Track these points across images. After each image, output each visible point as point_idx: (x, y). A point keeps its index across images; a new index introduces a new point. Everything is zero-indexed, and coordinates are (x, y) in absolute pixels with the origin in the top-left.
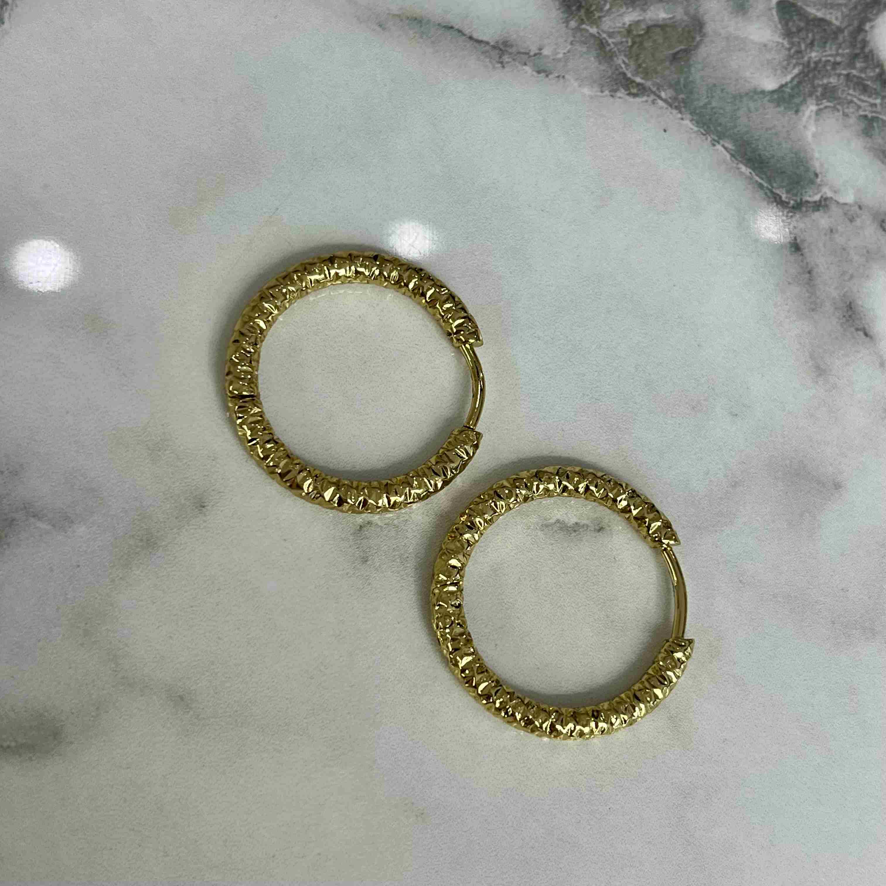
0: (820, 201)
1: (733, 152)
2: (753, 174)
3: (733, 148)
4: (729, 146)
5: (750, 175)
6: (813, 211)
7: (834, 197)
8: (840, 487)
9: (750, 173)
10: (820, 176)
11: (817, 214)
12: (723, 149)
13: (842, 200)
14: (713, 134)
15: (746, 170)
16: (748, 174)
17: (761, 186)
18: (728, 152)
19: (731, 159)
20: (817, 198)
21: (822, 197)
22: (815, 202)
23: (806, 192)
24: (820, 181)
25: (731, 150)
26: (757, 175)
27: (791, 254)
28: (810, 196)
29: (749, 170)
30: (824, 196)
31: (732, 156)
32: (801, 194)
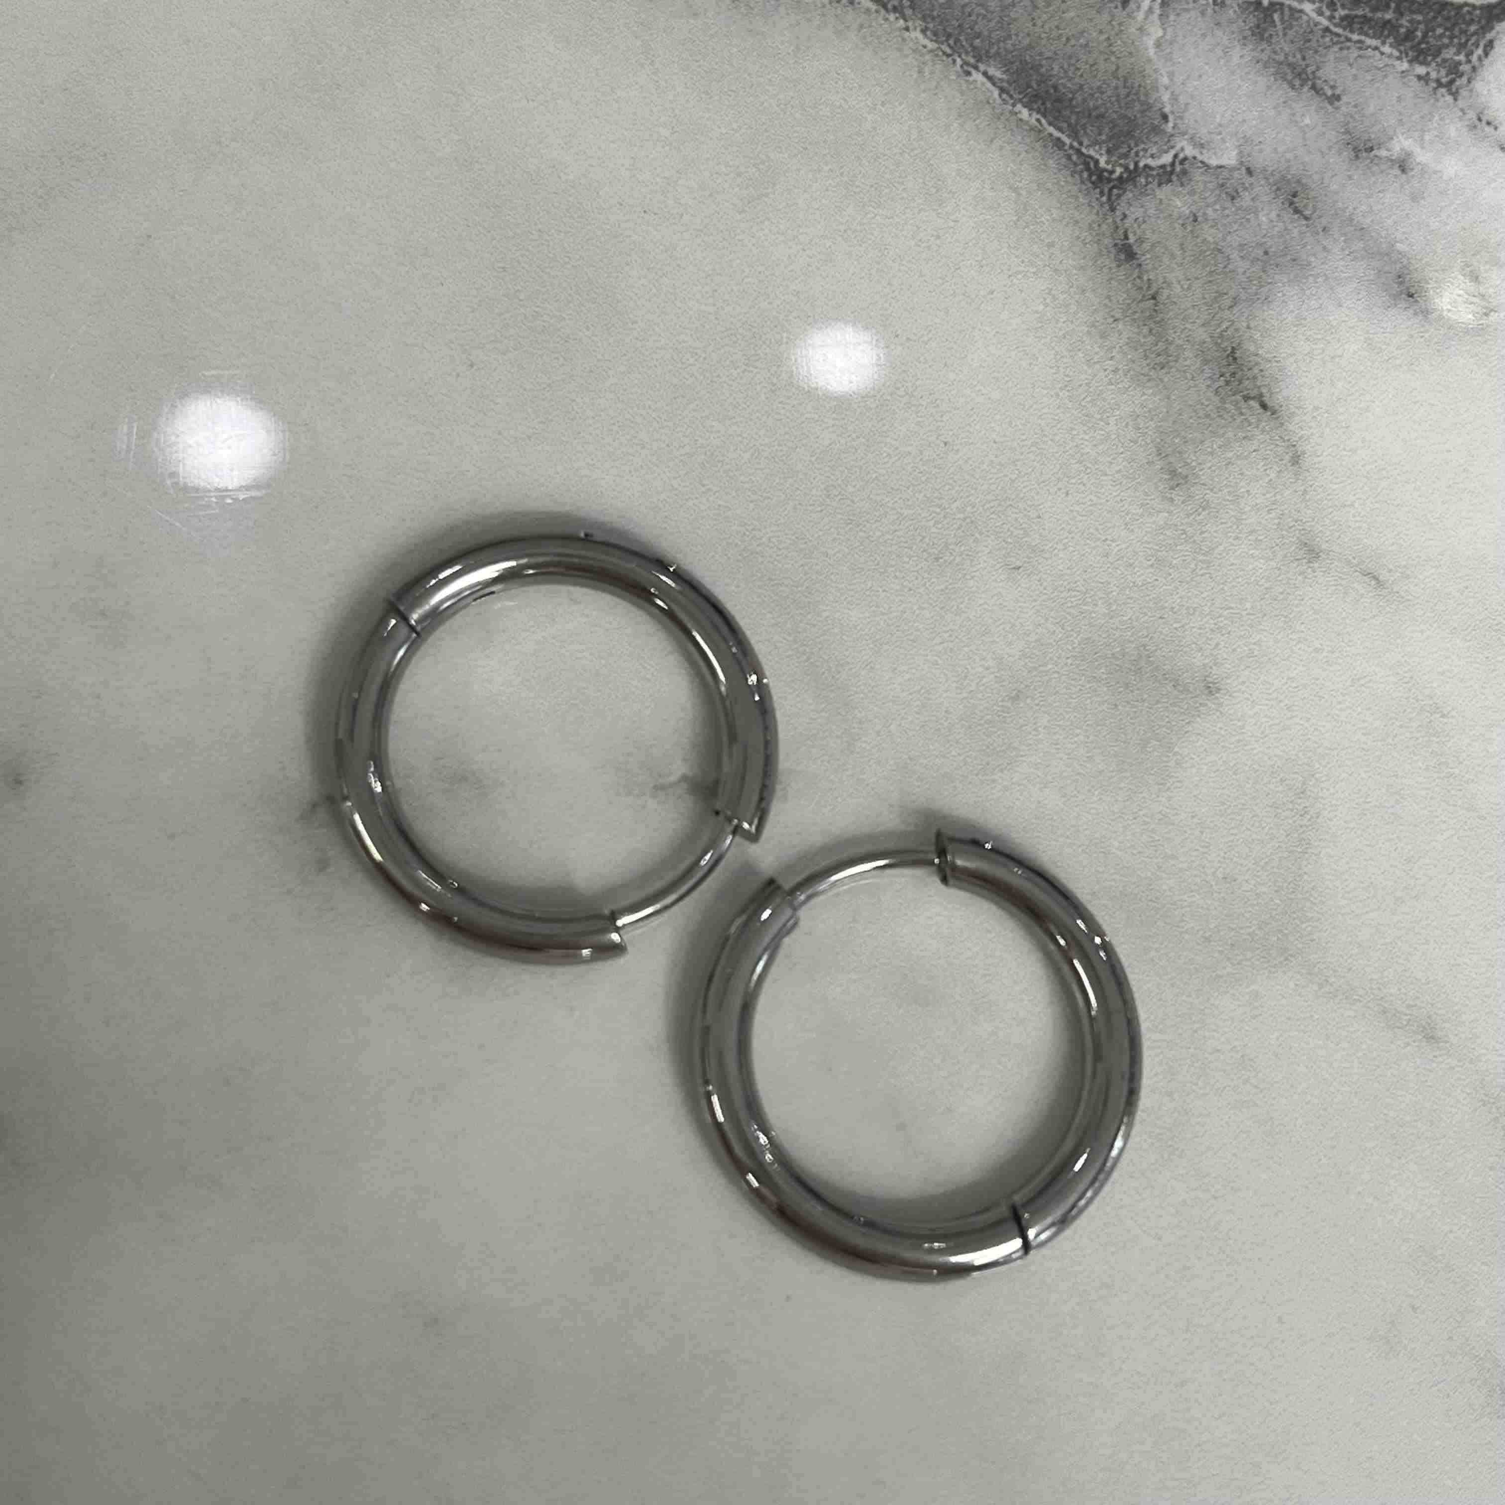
0: (1173, 164)
1: (1005, 84)
2: (1043, 121)
3: (1005, 77)
4: (998, 74)
5: (1037, 124)
6: (1160, 185)
7: (1200, 157)
8: (1219, 690)
9: (1038, 120)
10: (1171, 118)
11: (1167, 188)
12: (985, 80)
13: (1214, 162)
14: (967, 53)
15: (1030, 115)
16: (1033, 121)
17: (1058, 143)
18: (994, 84)
19: (1000, 95)
20: (1167, 159)
21: (1176, 156)
22: (1163, 167)
23: (1145, 150)
24: (1173, 128)
25: (1002, 80)
26: (1050, 124)
27: (1119, 266)
28: (1152, 156)
29: (1036, 116)
30: (1181, 156)
31: (1002, 90)
32: (1137, 154)
